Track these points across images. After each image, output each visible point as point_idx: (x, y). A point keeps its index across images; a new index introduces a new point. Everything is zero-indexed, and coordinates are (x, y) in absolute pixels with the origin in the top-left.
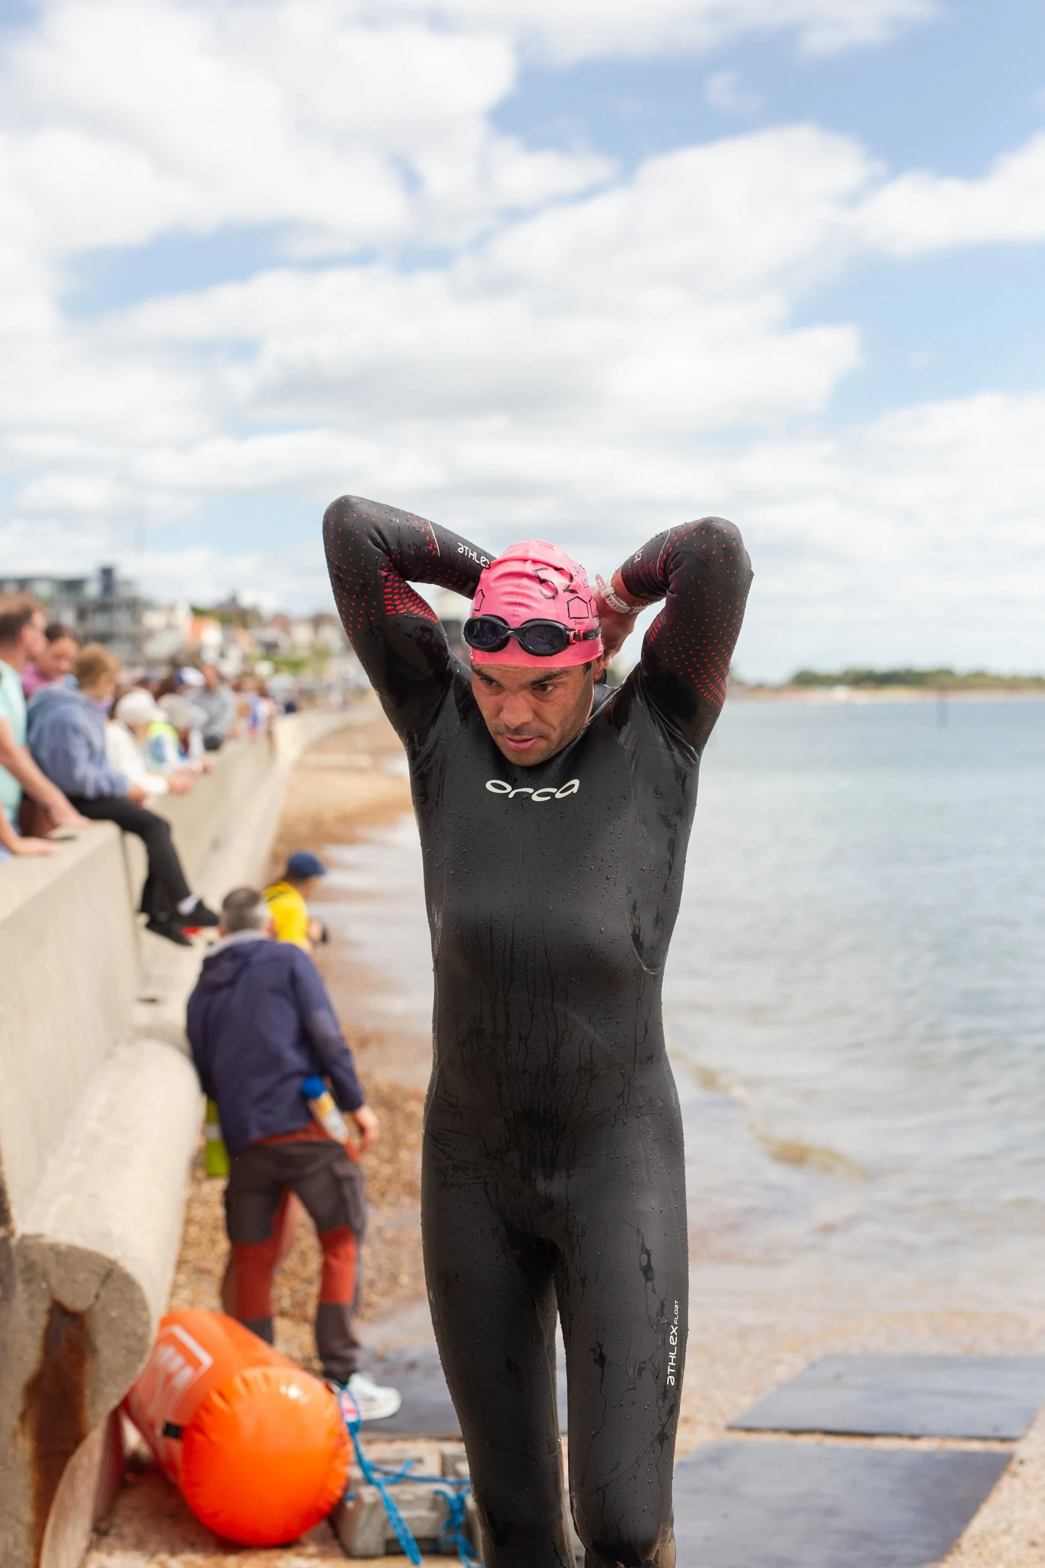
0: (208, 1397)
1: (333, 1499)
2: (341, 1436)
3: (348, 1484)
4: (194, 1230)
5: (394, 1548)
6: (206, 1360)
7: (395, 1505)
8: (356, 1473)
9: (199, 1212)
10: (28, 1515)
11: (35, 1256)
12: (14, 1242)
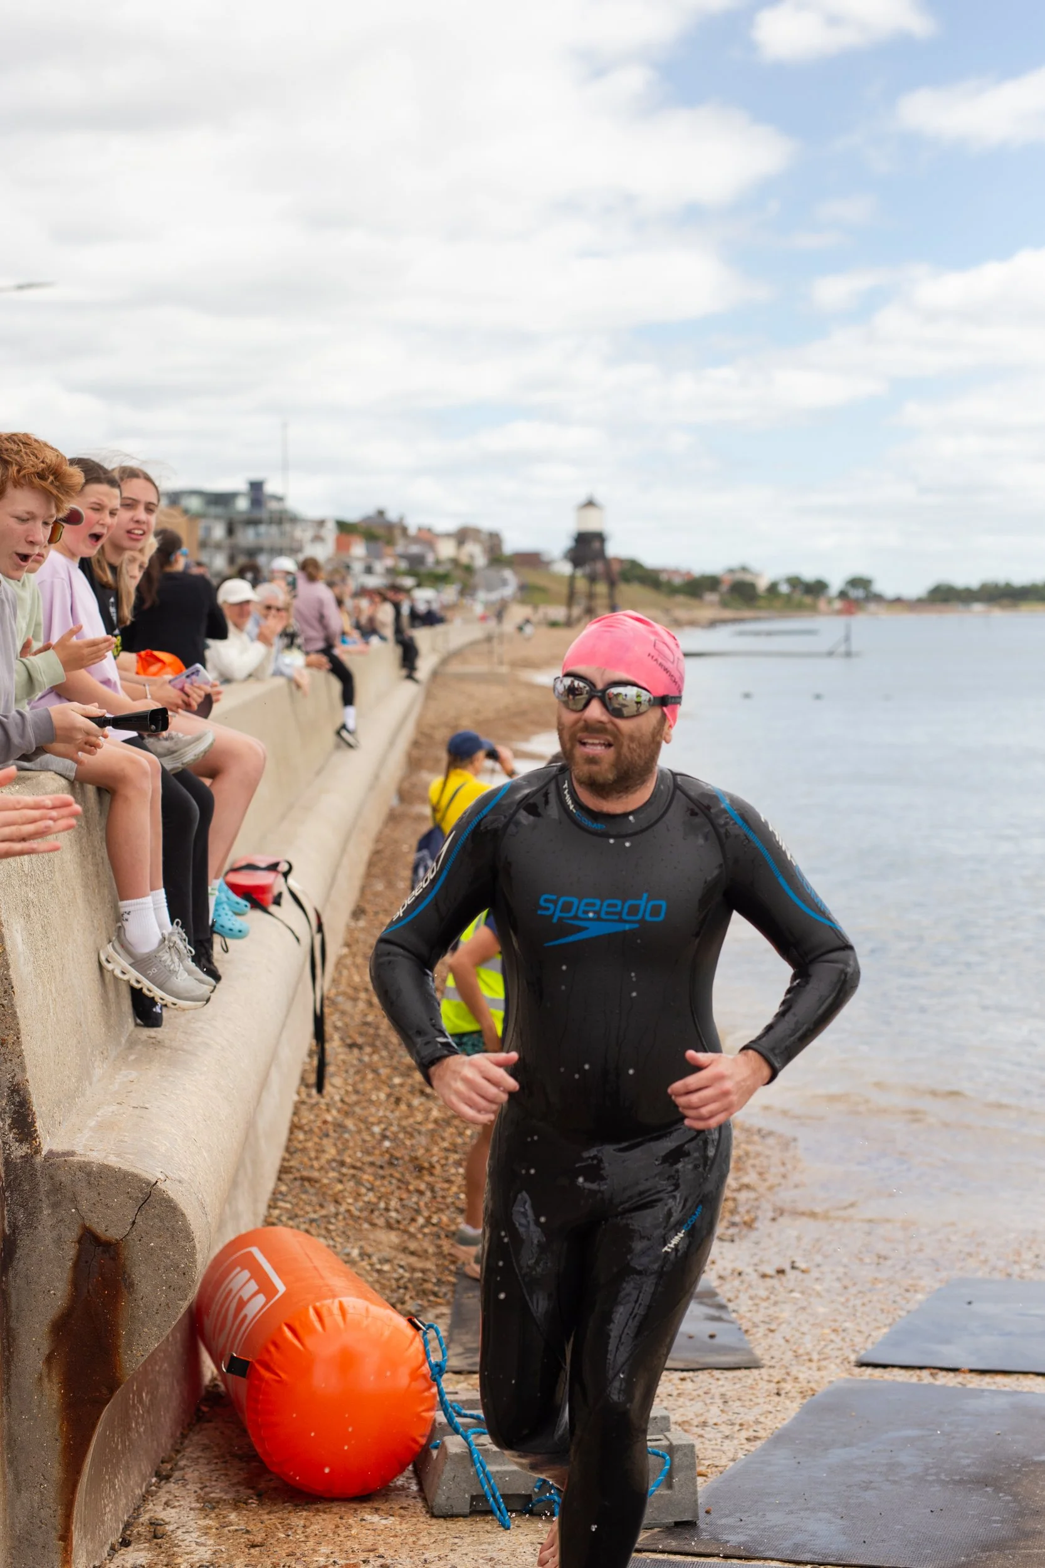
0: (280, 1329)
1: (417, 1448)
2: (424, 1376)
3: (435, 1430)
4: (301, 1136)
5: (481, 1506)
6: (281, 1288)
7: (481, 1458)
8: (440, 1417)
9: (307, 1117)
10: (55, 1470)
11: (63, 1177)
12: (39, 1159)
